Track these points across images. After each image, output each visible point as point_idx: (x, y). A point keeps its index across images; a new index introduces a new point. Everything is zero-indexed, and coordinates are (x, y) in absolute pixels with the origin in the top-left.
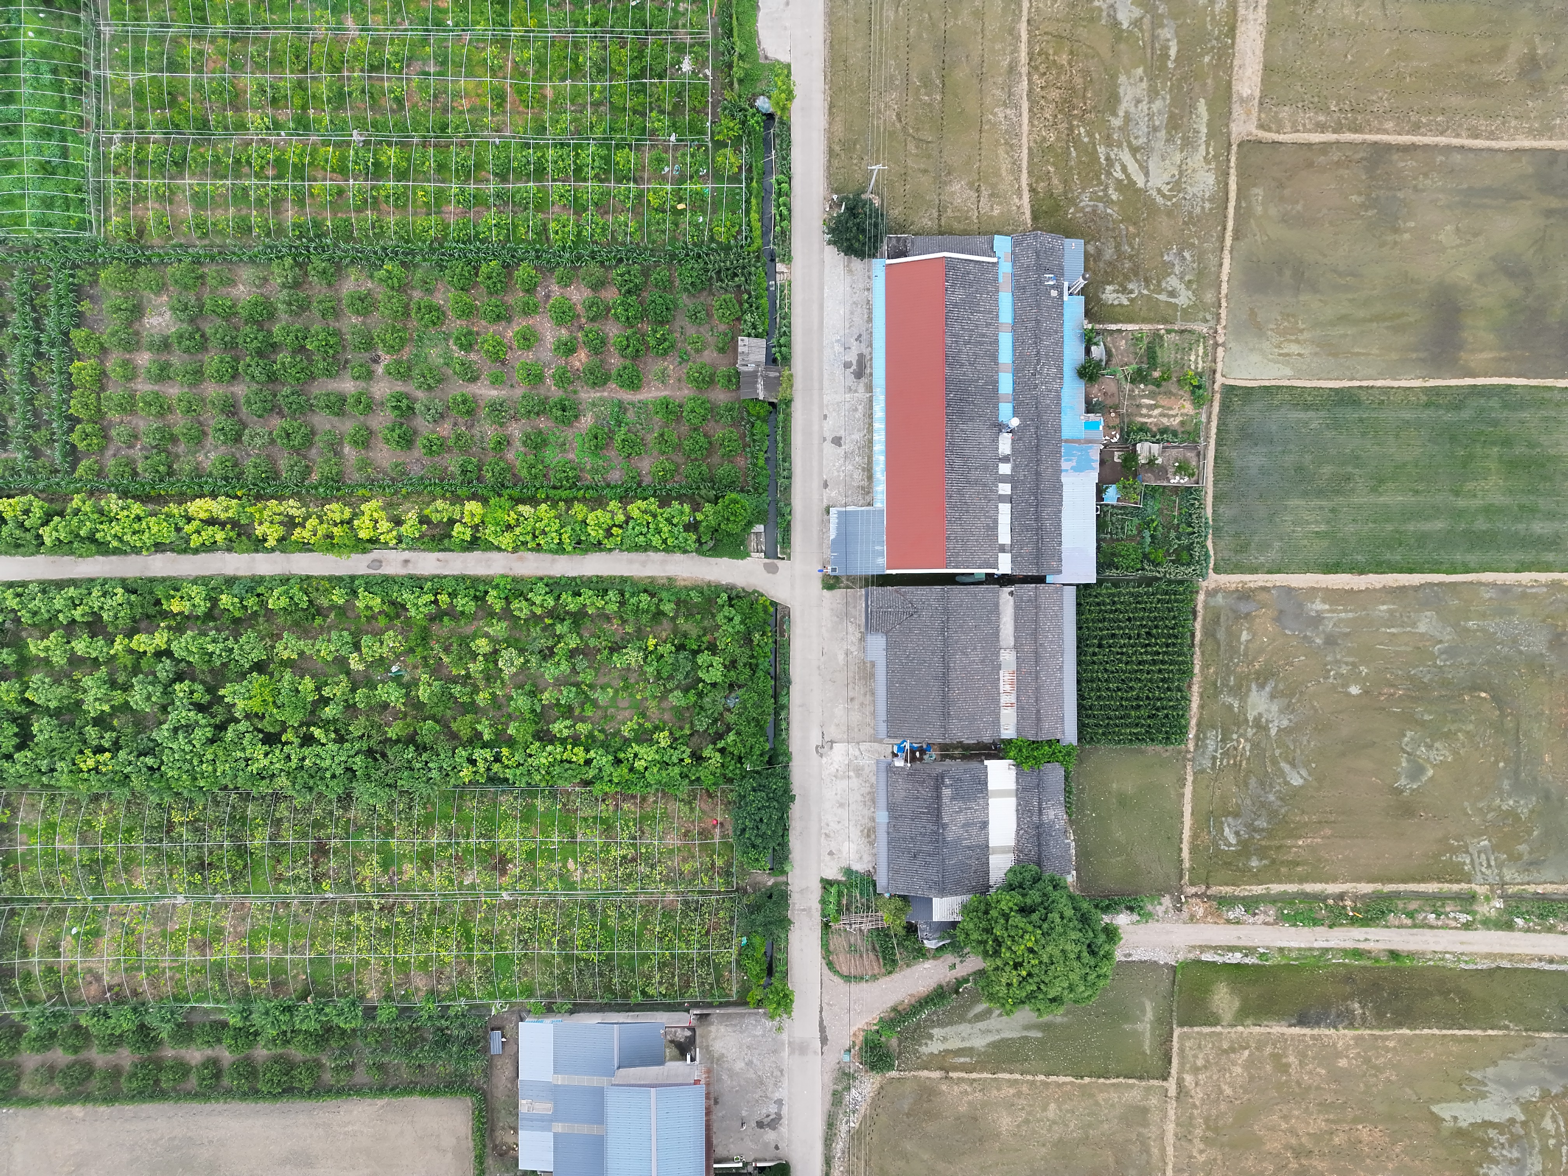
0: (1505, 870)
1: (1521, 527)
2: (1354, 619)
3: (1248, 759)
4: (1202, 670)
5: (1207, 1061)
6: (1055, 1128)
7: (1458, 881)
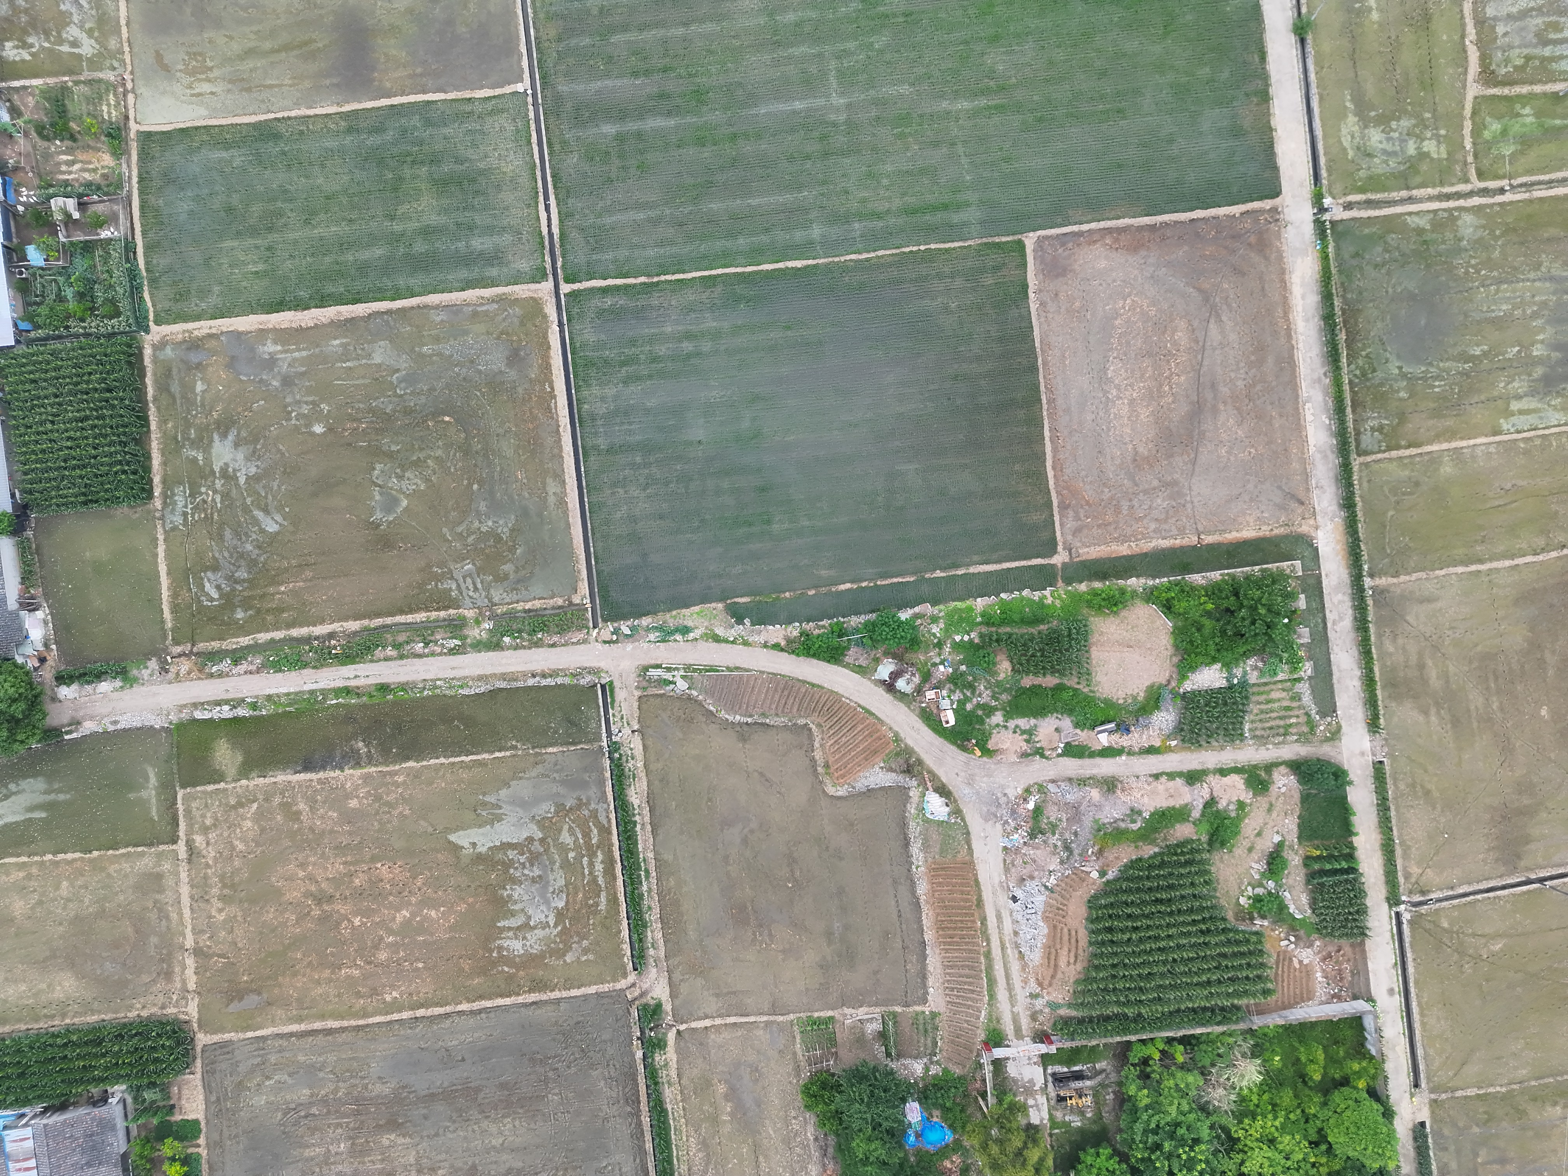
0: (492, 591)
1: (461, 245)
2: (308, 356)
3: (219, 511)
4: (159, 427)
5: (217, 819)
6: (71, 905)
7: (446, 608)
